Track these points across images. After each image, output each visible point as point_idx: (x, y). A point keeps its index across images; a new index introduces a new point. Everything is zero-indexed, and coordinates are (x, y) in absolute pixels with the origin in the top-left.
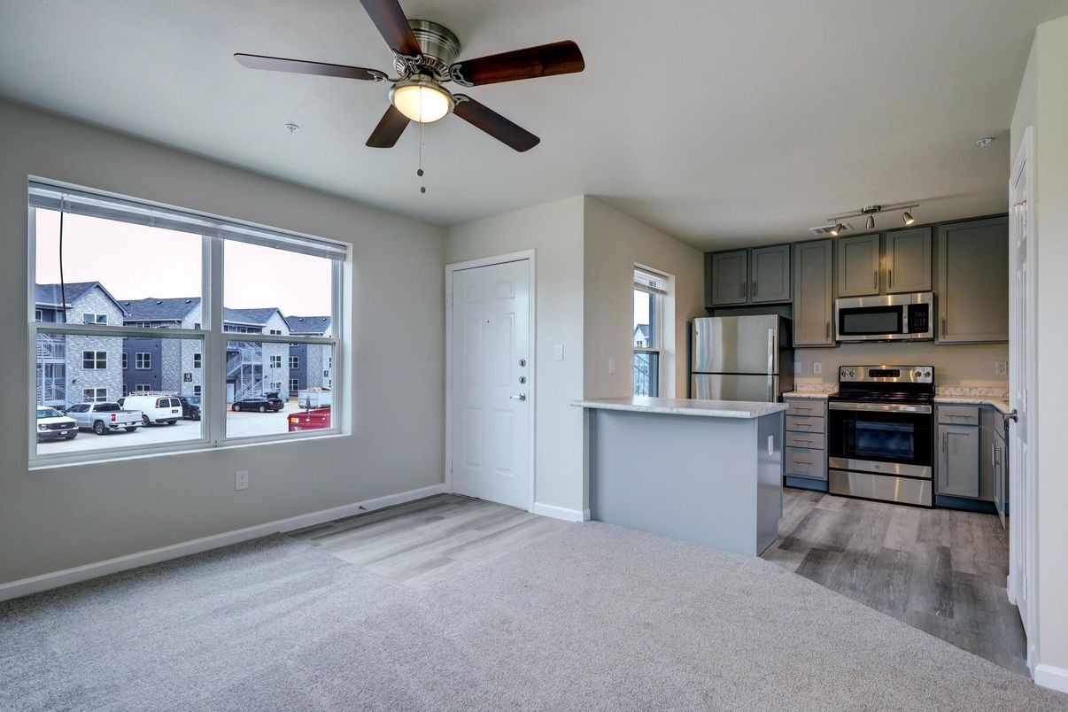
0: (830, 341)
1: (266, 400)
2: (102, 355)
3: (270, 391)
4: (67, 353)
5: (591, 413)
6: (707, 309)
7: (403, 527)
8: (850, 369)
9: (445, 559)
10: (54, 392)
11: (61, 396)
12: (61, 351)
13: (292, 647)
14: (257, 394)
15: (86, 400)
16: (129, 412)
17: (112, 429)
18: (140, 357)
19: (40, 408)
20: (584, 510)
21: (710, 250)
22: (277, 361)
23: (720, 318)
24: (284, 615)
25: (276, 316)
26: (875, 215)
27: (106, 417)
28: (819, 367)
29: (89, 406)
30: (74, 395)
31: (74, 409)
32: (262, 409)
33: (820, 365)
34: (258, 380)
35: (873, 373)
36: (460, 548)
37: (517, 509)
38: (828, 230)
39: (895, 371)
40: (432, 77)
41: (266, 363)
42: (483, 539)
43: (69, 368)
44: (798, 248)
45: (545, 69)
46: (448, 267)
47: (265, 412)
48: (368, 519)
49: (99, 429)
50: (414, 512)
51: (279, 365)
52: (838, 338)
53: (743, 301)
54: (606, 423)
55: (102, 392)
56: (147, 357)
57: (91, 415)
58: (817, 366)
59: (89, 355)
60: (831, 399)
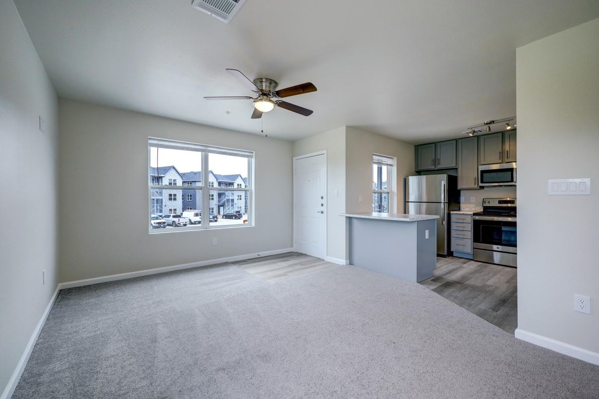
0: (476, 186)
1: (235, 214)
2: (175, 195)
3: (237, 210)
4: (163, 194)
5: (350, 220)
6: (416, 172)
7: (273, 263)
8: (489, 200)
9: (285, 274)
10: (159, 210)
11: (161, 211)
12: (161, 194)
13: (224, 296)
14: (232, 211)
15: (169, 213)
16: (184, 218)
17: (178, 225)
18: (188, 195)
19: (152, 216)
20: (346, 260)
21: (417, 144)
22: (240, 197)
23: (425, 176)
24: (224, 287)
25: (239, 178)
26: (491, 126)
27: (176, 220)
28: (473, 199)
29: (170, 216)
30: (166, 211)
31: (165, 217)
32: (234, 218)
33: (474, 198)
34: (232, 205)
35: (500, 202)
36: (292, 271)
37: (320, 259)
38: (468, 133)
39: (512, 201)
40: (267, 96)
41: (235, 198)
42: (302, 269)
43: (164, 200)
44: (460, 142)
45: (304, 91)
46: (294, 158)
47: (235, 219)
48: (261, 259)
49: (173, 224)
50: (279, 258)
51: (241, 199)
52: (481, 185)
53: (433, 167)
54: (356, 223)
55: (175, 210)
56: (191, 196)
57: (171, 219)
58: (472, 199)
59: (170, 195)
60: (474, 214)
